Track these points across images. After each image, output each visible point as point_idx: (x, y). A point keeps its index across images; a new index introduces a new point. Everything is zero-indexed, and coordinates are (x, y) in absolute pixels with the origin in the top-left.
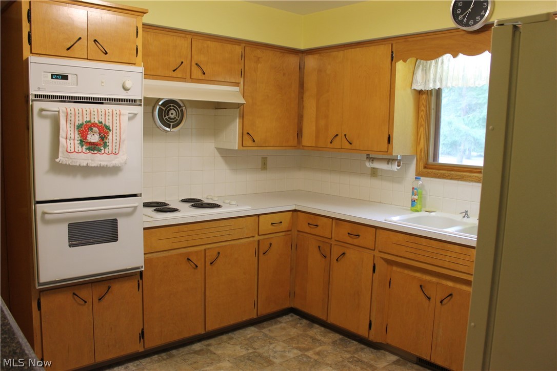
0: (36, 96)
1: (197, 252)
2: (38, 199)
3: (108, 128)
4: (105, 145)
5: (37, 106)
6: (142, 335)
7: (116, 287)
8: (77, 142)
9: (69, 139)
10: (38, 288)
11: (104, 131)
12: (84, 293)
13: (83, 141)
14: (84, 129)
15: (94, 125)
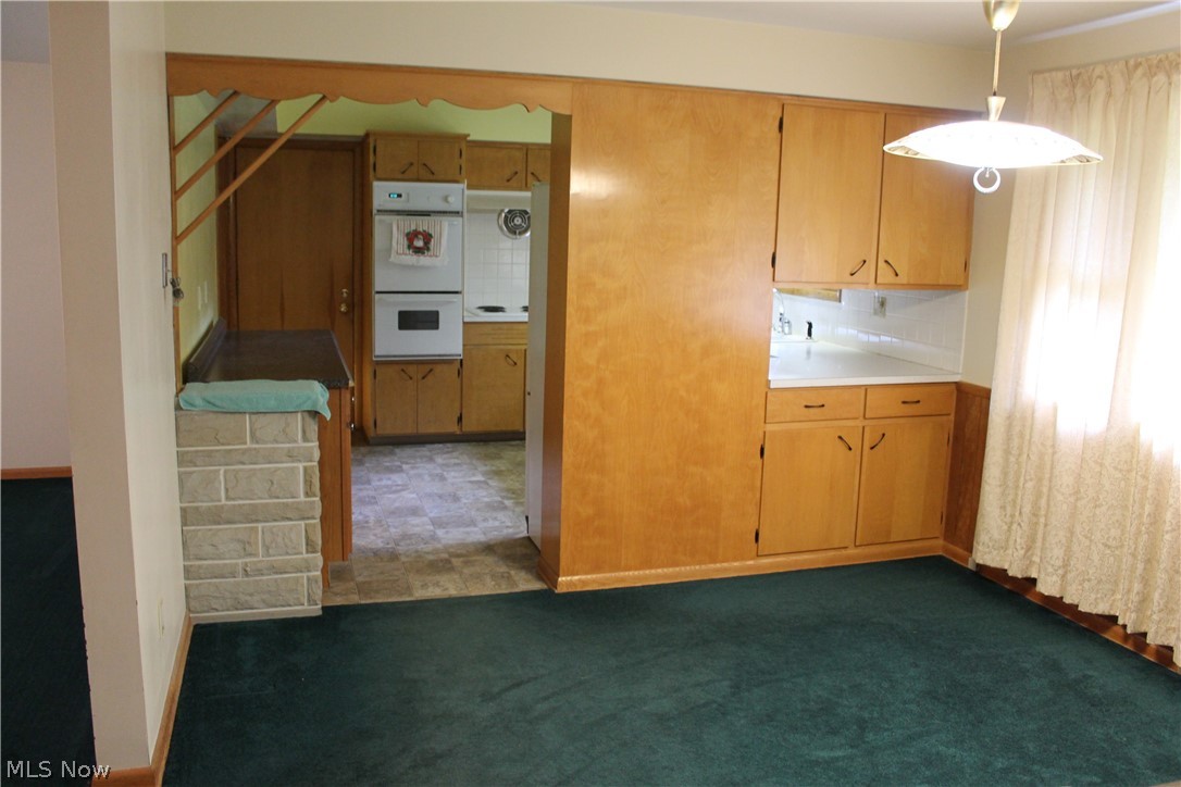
0: (378, 211)
1: (517, 351)
2: (377, 289)
3: (431, 235)
4: (428, 249)
5: (377, 218)
6: (460, 419)
7: (438, 369)
8: (406, 246)
9: (399, 241)
10: (374, 359)
11: (427, 238)
12: (411, 369)
13: (410, 246)
14: (411, 236)
15: (419, 233)
